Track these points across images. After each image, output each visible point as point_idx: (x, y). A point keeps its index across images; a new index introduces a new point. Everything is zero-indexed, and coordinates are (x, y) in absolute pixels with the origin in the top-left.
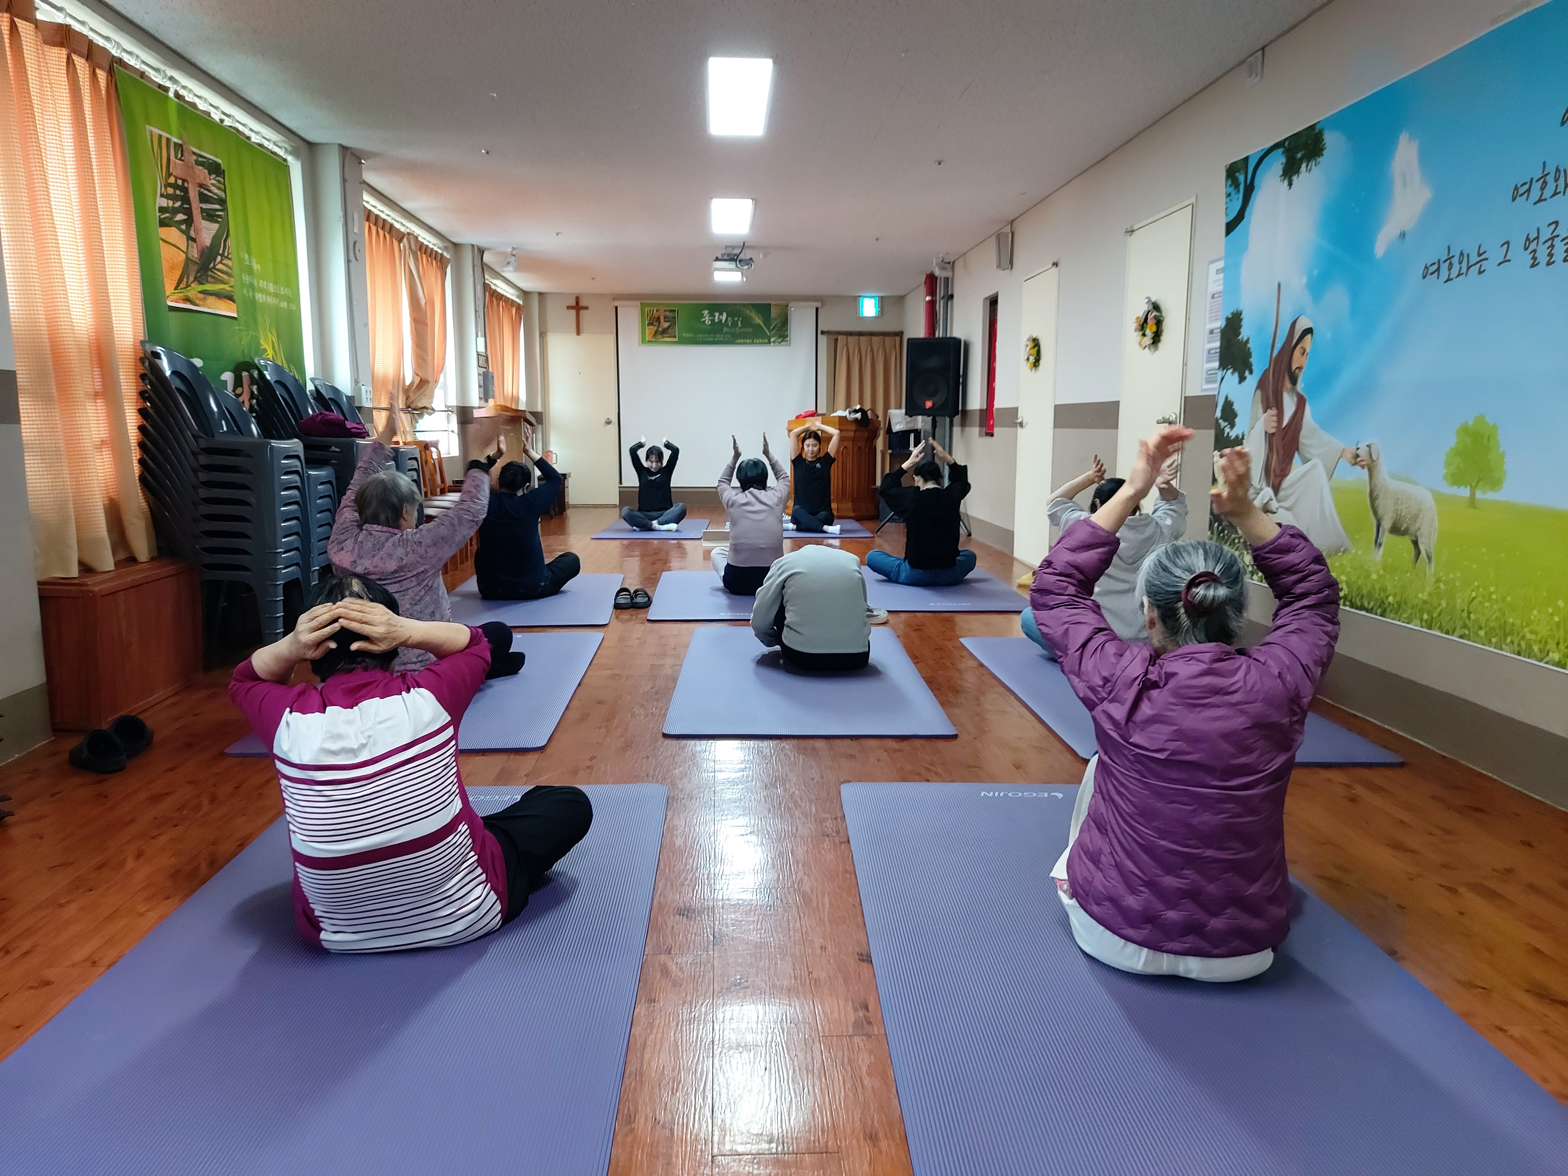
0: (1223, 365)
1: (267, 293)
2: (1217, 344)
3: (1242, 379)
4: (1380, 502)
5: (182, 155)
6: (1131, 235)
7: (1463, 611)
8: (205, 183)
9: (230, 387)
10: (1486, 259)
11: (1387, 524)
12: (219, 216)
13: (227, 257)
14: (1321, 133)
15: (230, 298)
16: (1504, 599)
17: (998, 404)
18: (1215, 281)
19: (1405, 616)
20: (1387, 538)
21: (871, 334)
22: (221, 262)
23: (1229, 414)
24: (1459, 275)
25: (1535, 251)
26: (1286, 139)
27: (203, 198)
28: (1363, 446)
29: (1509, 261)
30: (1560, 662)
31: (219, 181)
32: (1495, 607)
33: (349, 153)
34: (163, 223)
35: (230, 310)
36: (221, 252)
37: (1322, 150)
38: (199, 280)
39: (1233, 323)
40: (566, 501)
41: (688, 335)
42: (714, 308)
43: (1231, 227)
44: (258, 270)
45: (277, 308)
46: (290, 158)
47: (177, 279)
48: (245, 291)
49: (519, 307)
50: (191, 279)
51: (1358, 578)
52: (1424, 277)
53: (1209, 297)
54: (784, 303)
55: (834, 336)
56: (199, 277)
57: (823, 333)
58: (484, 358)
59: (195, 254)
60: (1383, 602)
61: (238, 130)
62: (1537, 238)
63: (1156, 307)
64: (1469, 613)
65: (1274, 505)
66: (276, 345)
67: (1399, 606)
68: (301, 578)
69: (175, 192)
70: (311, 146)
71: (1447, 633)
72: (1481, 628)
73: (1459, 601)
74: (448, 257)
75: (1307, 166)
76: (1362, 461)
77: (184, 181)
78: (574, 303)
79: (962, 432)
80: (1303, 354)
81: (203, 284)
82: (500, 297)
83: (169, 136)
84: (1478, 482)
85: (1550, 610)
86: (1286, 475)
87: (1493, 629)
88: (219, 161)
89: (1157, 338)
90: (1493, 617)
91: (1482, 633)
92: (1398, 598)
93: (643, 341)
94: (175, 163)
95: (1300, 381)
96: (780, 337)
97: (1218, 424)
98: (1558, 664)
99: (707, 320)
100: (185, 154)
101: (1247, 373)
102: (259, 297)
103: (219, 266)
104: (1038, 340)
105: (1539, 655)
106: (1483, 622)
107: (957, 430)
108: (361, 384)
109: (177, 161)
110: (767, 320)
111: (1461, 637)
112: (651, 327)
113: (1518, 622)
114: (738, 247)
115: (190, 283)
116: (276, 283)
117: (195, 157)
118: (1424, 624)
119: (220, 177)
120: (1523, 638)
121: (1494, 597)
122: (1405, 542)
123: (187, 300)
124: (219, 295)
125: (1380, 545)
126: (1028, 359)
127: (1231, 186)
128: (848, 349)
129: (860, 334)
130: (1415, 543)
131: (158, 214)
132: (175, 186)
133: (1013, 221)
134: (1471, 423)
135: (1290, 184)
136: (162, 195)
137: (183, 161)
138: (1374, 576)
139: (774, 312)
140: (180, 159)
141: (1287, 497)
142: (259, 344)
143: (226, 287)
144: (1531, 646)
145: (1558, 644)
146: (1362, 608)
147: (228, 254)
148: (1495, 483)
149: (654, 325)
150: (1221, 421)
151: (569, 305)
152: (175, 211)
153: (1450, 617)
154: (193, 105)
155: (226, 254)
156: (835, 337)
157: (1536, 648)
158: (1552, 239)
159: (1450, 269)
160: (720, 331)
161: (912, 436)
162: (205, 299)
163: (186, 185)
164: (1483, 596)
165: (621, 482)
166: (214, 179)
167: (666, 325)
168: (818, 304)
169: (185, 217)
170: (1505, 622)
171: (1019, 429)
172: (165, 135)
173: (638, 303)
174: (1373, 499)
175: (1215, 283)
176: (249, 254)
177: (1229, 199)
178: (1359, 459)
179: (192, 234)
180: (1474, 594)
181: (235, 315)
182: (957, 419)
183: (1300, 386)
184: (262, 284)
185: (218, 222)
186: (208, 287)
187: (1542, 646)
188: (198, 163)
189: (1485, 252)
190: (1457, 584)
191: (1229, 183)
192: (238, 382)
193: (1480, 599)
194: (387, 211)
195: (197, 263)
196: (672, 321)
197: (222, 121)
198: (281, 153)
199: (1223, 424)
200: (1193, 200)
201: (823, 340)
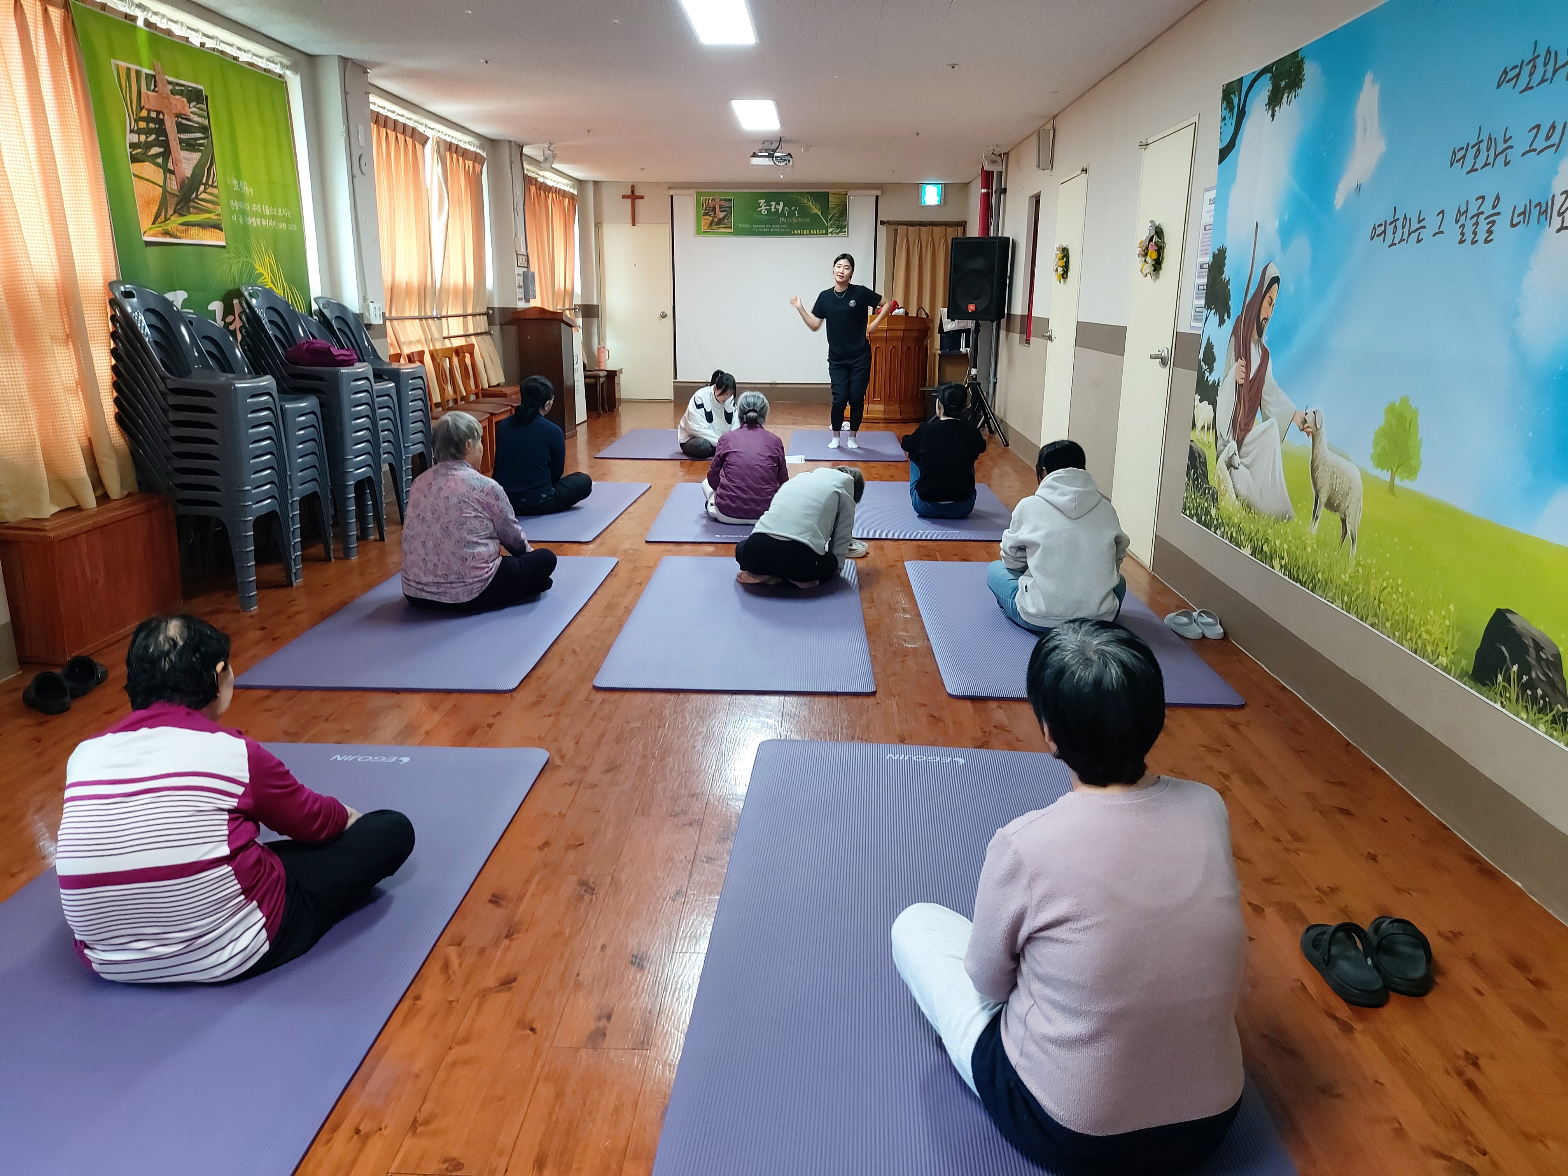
0: (1208, 305)
1: (262, 216)
2: (1205, 281)
3: (1222, 322)
4: (1319, 473)
5: (155, 86)
6: (1145, 149)
7: (1375, 599)
8: (183, 112)
9: (219, 316)
10: (1424, 227)
11: (1323, 498)
12: (202, 145)
13: (212, 186)
14: (1302, 60)
15: (218, 227)
16: (1408, 594)
17: (1034, 314)
18: (1208, 212)
19: (1330, 594)
20: (1322, 511)
21: (933, 224)
22: (204, 191)
23: (1210, 358)
24: (1402, 240)
25: (1463, 226)
26: (1273, 64)
27: (181, 128)
28: (1310, 411)
29: (1442, 232)
30: (1447, 667)
31: (200, 109)
32: (1400, 600)
33: (350, 63)
34: (135, 159)
35: (217, 238)
36: (204, 181)
37: (1301, 80)
38: (179, 212)
39: (1219, 260)
40: (617, 397)
41: (744, 226)
42: (771, 197)
43: (1224, 154)
44: (250, 194)
45: (275, 232)
46: (288, 73)
47: (154, 214)
48: (234, 218)
49: (572, 197)
50: (170, 212)
51: (1297, 549)
52: (1372, 238)
53: (1202, 228)
54: (842, 191)
55: (894, 225)
56: (179, 209)
57: (882, 223)
58: (524, 258)
59: (173, 185)
60: (1314, 578)
61: (222, 52)
62: (1466, 212)
63: (1159, 232)
64: (1380, 602)
65: (1237, 460)
66: (275, 268)
67: (1326, 583)
68: (278, 510)
69: (148, 125)
70: (312, 59)
71: (1362, 620)
72: (1388, 620)
73: (1373, 588)
74: (484, 155)
75: (1288, 97)
76: (1309, 427)
77: (158, 113)
78: (629, 193)
79: (1007, 336)
80: (1270, 305)
81: (184, 215)
82: (548, 189)
83: (138, 68)
84: (1398, 467)
85: (1443, 614)
86: (1249, 431)
87: (1397, 622)
88: (201, 87)
89: (1157, 265)
90: (1398, 611)
91: (1388, 625)
92: (1326, 576)
93: (699, 232)
94: (148, 96)
95: (1264, 334)
96: (837, 228)
97: (1200, 367)
98: (1445, 669)
99: (763, 209)
100: (159, 84)
101: (1226, 317)
102: (253, 221)
103: (203, 196)
104: (1068, 250)
105: (1431, 657)
106: (1390, 614)
107: (1003, 333)
108: (369, 301)
109: (150, 93)
110: (825, 210)
111: (1372, 625)
112: (706, 217)
113: (1417, 621)
114: (776, 141)
115: (168, 216)
116: (273, 204)
117: (171, 87)
118: (1344, 607)
119: (202, 103)
120: (1420, 636)
121: (1400, 590)
122: (1336, 518)
123: (167, 233)
124: (202, 225)
125: (1317, 517)
126: (1057, 270)
127: (1225, 109)
128: (908, 240)
129: (921, 224)
130: (1344, 521)
131: (129, 150)
132: (148, 119)
133: (1054, 117)
134: (1397, 404)
135: (1273, 116)
136: (132, 131)
137: (157, 92)
138: (1309, 549)
139: (833, 201)
140: (153, 91)
141: (1249, 453)
142: (253, 269)
143: (212, 216)
144: (1425, 646)
145: (1447, 648)
146: (1297, 580)
147: (213, 182)
148: (1411, 472)
149: (710, 215)
150: (1202, 363)
151: (624, 194)
152: (148, 146)
153: (1364, 603)
154: (169, 32)
155: (210, 183)
156: (895, 227)
157: (1429, 649)
158: (1478, 215)
159: (1394, 233)
160: (777, 222)
161: (964, 336)
162: (186, 231)
163: (161, 116)
164: (1392, 588)
165: (675, 377)
166: (195, 106)
167: (722, 215)
168: (879, 193)
169: (162, 150)
170: (1407, 618)
171: (1049, 342)
172: (134, 67)
173: (693, 192)
174: (1314, 470)
175: (1206, 214)
176: (239, 177)
177: (1223, 122)
178: (1306, 425)
179: (170, 166)
180: (1385, 584)
181: (224, 244)
182: (1003, 322)
183: (1265, 339)
184: (257, 208)
185: (200, 151)
186: (190, 218)
187: (1434, 648)
188: (173, 92)
189: (1424, 219)
190: (1373, 571)
191: (1225, 105)
192: (228, 310)
193: (1389, 589)
194: (407, 114)
195: (177, 196)
196: (728, 211)
197: (202, 45)
198: (278, 69)
199: (1205, 367)
200: (1196, 119)
201: (882, 230)
